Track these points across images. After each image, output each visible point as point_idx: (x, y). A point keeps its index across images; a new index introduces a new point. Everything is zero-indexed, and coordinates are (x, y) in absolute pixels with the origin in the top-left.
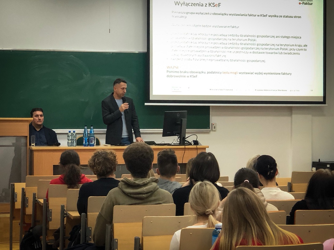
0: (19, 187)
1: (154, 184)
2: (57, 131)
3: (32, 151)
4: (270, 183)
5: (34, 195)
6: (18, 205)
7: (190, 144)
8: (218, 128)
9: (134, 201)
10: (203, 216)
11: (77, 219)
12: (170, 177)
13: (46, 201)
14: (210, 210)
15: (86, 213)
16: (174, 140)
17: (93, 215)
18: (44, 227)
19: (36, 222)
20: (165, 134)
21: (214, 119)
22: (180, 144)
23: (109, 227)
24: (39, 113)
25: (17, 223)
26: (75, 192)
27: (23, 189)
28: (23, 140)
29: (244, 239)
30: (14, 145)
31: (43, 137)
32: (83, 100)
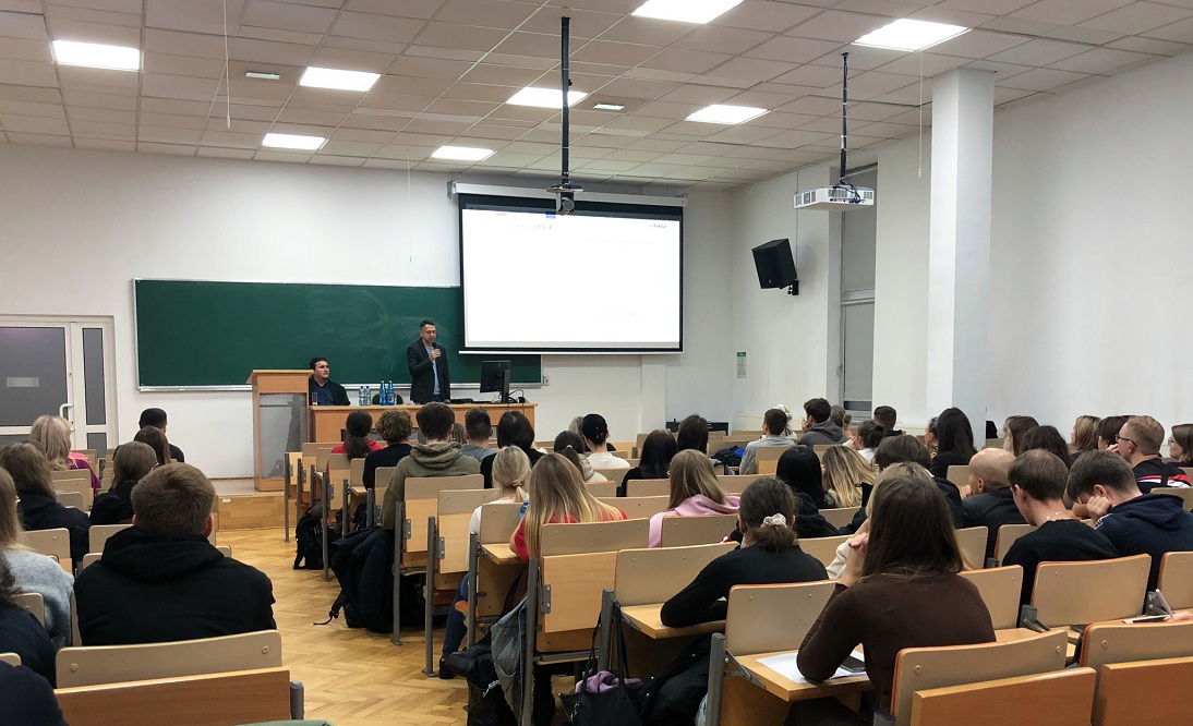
0: (294, 457)
1: (456, 450)
2: (346, 386)
3: (313, 412)
4: (599, 449)
5: (312, 467)
6: (294, 481)
7: (515, 402)
8: (550, 382)
9: (430, 473)
10: (510, 488)
11: (363, 496)
12: (482, 440)
13: (326, 474)
14: (518, 481)
15: (373, 488)
16: (495, 396)
17: (380, 491)
18: (323, 506)
19: (315, 501)
20: (483, 390)
21: (546, 371)
22: (502, 402)
23: (400, 504)
24: (324, 363)
25: (293, 502)
26: (360, 463)
27: (299, 460)
28: (301, 398)
29: (554, 515)
30: (290, 404)
31: (328, 393)
32: (379, 347)
